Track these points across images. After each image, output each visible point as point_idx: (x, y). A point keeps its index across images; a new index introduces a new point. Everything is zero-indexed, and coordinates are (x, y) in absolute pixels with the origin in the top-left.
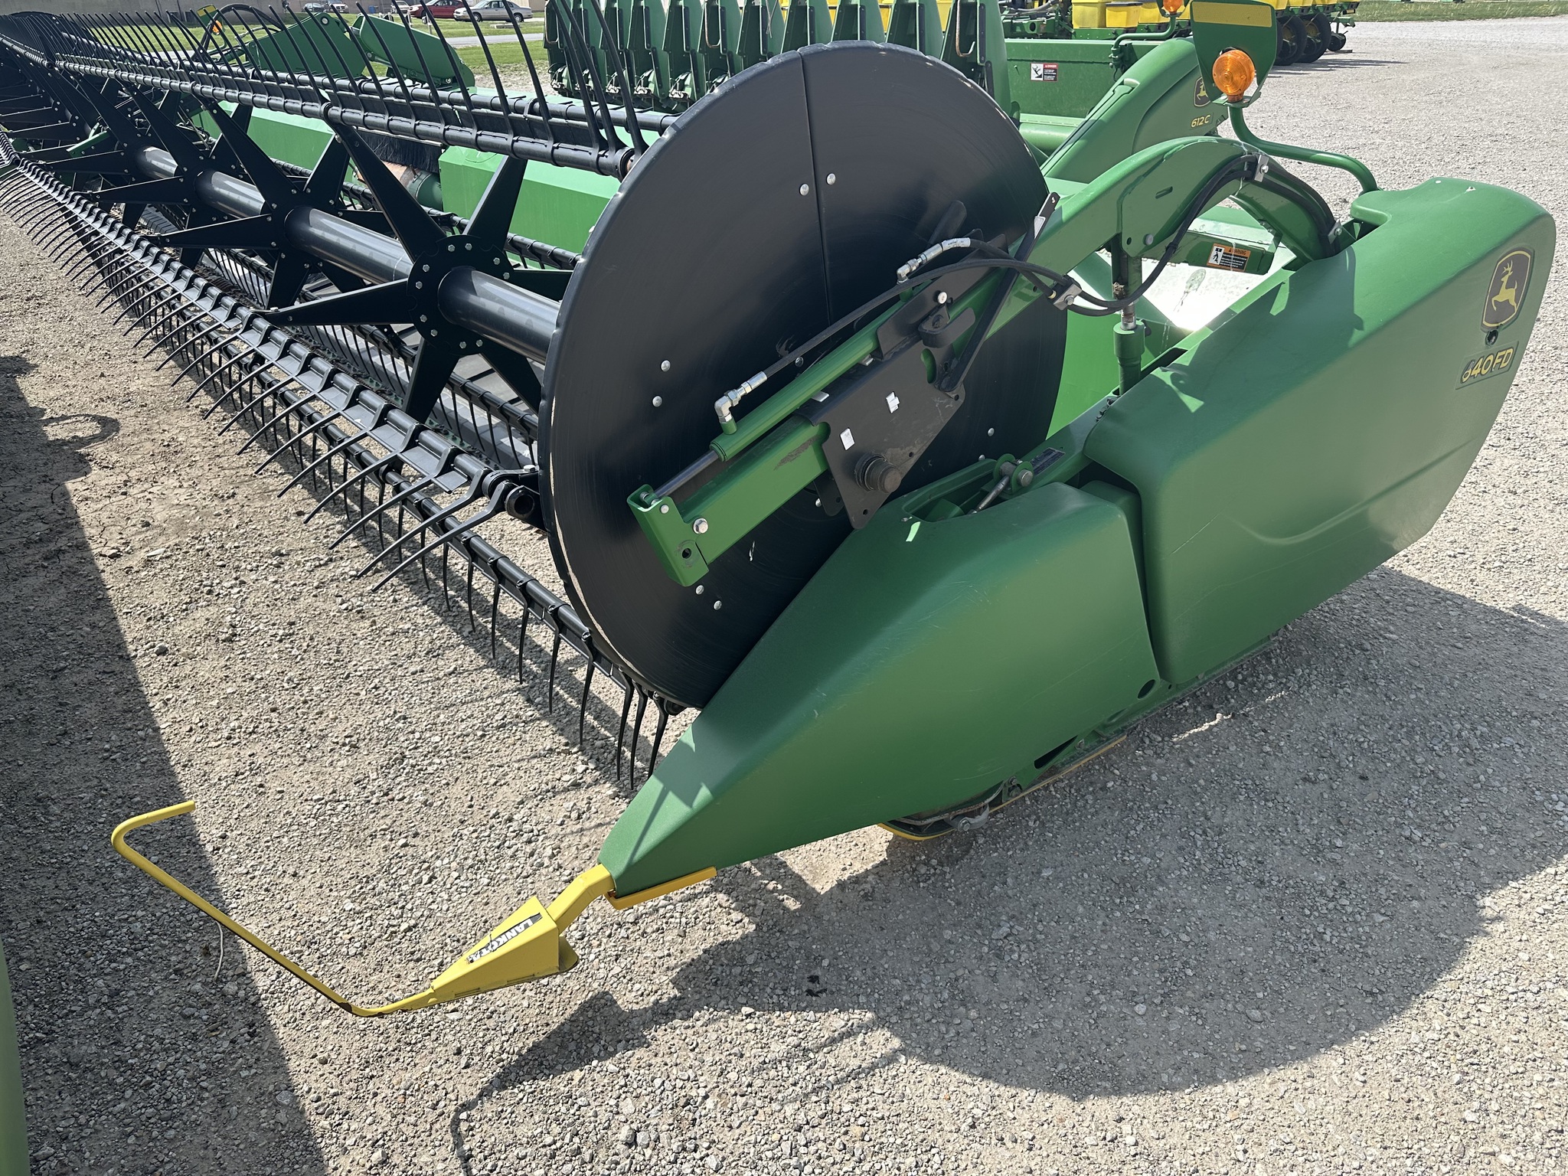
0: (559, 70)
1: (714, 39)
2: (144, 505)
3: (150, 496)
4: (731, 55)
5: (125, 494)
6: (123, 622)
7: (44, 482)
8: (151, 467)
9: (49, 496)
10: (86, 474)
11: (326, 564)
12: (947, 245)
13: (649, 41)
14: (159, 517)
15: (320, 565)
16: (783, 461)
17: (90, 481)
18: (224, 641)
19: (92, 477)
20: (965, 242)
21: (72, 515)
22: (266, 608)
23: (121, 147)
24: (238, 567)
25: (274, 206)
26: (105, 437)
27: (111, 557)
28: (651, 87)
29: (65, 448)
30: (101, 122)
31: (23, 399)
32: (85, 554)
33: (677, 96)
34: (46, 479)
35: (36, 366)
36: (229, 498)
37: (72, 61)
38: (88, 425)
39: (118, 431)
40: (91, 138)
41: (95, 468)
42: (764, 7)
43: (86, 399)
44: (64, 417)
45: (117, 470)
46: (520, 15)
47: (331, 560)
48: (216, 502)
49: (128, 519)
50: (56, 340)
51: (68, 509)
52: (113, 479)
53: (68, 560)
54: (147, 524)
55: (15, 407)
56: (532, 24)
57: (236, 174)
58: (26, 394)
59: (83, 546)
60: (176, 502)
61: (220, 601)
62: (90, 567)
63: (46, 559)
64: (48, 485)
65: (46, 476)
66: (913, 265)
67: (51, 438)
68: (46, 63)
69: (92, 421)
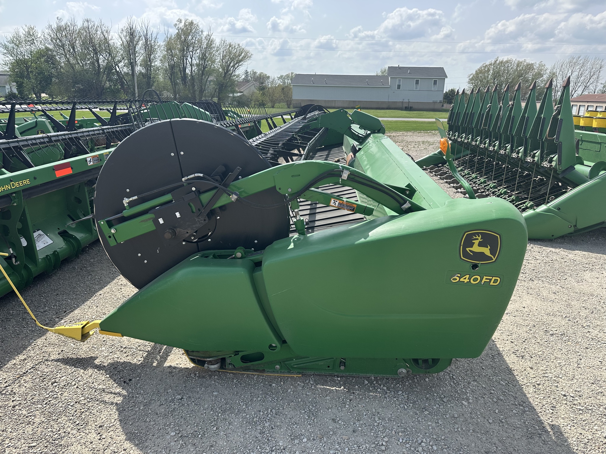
12: (196, 175)
16: (142, 221)
20: (201, 175)
66: (186, 178)
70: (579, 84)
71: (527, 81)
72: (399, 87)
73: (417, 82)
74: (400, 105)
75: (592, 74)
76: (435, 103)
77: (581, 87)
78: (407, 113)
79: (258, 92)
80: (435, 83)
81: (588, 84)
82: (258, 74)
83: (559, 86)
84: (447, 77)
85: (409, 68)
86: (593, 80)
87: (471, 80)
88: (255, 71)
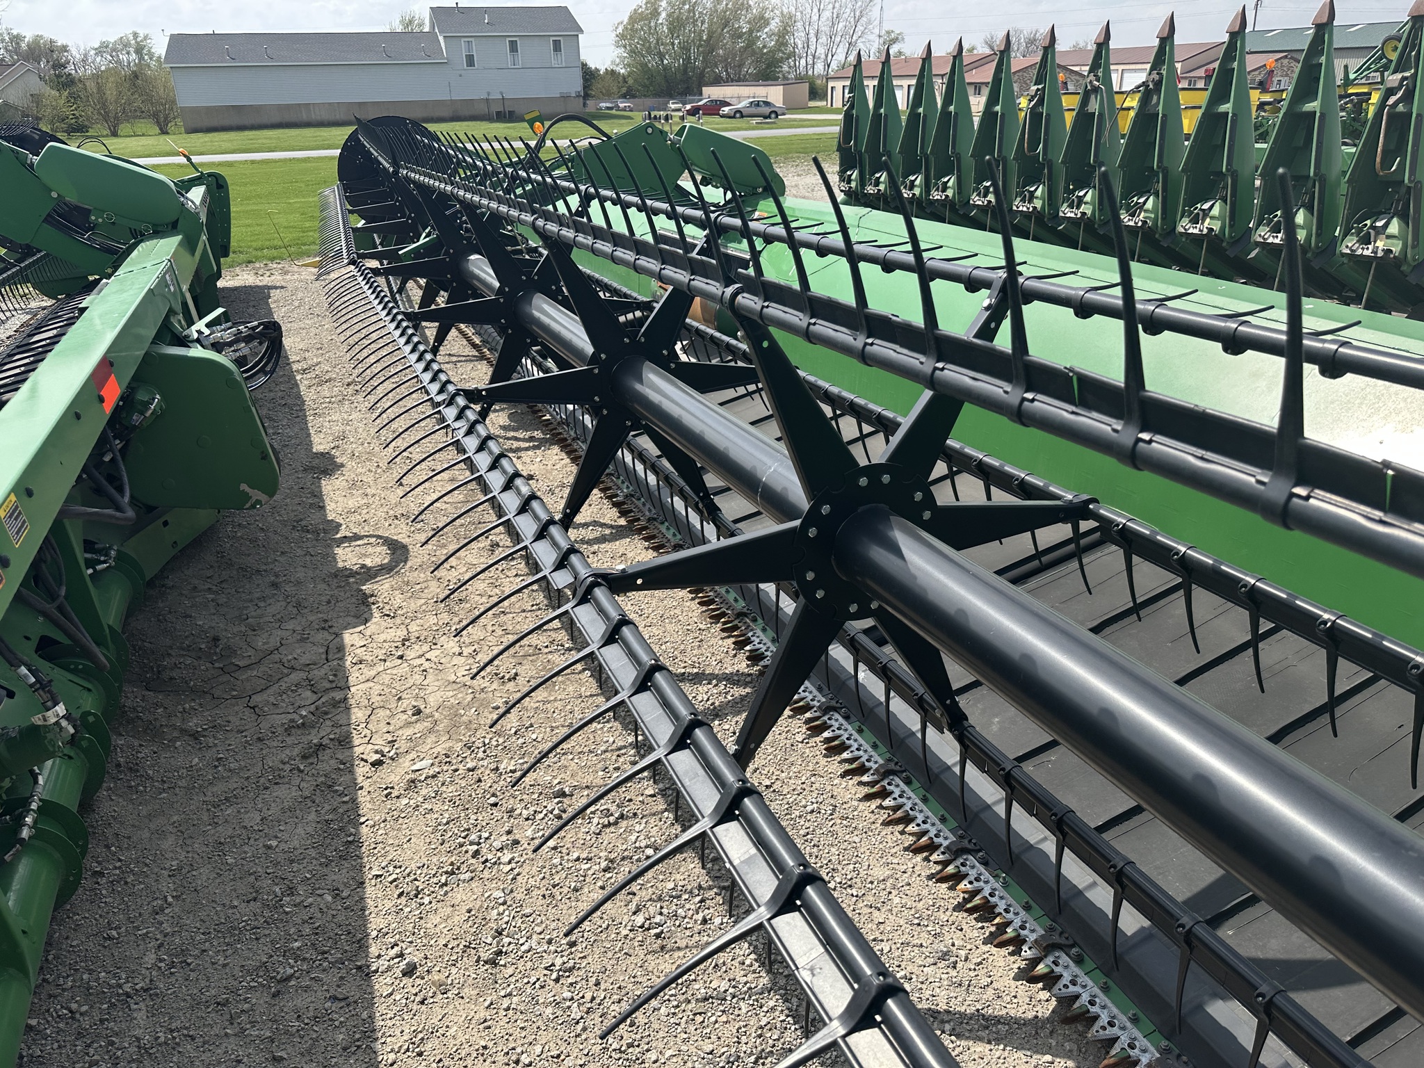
0: (849, 173)
1: (1034, 144)
2: (418, 678)
3: (427, 665)
4: (1050, 165)
5: (401, 657)
6: (371, 891)
7: (323, 629)
8: (433, 620)
9: (322, 650)
10: (366, 621)
11: (616, 823)
13: (953, 147)
14: (433, 700)
15: (610, 824)
17: (368, 632)
18: (486, 962)
19: (372, 627)
21: (342, 684)
22: (541, 901)
23: (447, 253)
24: (512, 810)
25: (603, 356)
26: (392, 570)
27: (373, 764)
28: (950, 193)
29: (352, 580)
30: (432, 227)
31: (323, 508)
32: (347, 753)
33: (980, 203)
34: (326, 626)
35: (342, 465)
36: (509, 680)
37: (413, 171)
38: (379, 549)
39: (406, 562)
40: (421, 241)
41: (376, 614)
42: (1101, 115)
43: (381, 514)
44: (357, 537)
45: (398, 621)
46: (776, 112)
47: (622, 817)
48: (495, 686)
49: (400, 699)
50: (365, 435)
51: (340, 675)
52: (392, 632)
53: (327, 763)
54: (418, 712)
55: (313, 519)
56: (785, 120)
57: (555, 297)
58: (327, 501)
59: (345, 742)
60: (453, 678)
61: (486, 874)
62: (349, 777)
63: (304, 757)
64: (326, 633)
65: (326, 621)
67: (340, 565)
68: (391, 170)
69: (383, 544)
70: (838, 39)
71: (740, 36)
72: (470, 61)
73: (513, 47)
74: (483, 109)
75: (858, 14)
76: (565, 98)
77: (841, 45)
78: (508, 128)
79: (54, 93)
80: (557, 46)
81: (854, 38)
82: (26, 40)
83: (800, 46)
84: (582, 31)
85: (486, 10)
86: (862, 28)
87: (622, 36)
88: (15, 32)
